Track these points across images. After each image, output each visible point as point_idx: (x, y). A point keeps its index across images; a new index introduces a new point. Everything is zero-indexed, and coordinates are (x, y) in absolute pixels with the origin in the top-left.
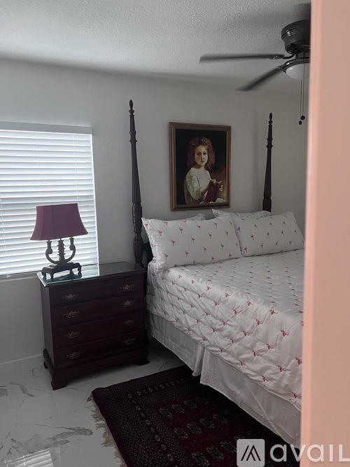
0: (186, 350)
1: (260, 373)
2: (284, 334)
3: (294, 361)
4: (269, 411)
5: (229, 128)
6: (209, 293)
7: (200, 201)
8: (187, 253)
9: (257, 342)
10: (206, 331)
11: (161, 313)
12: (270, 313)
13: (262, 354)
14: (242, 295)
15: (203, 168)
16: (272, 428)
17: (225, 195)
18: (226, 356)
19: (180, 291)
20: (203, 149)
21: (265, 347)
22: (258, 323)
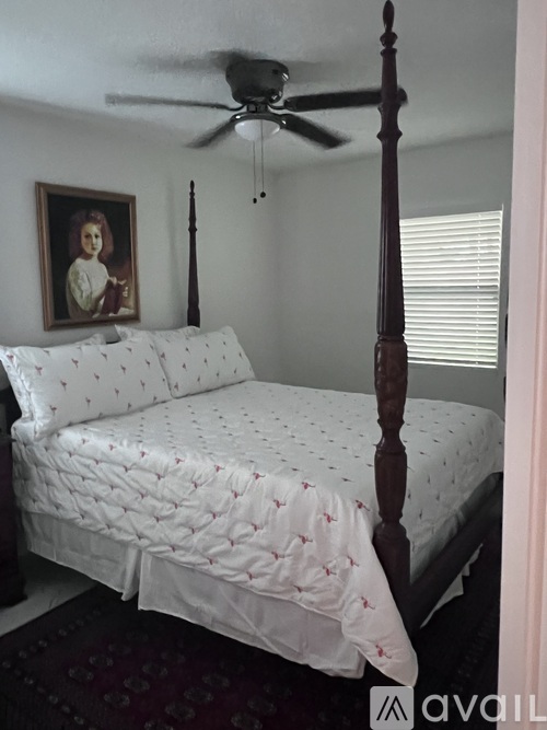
0: (104, 562)
1: (244, 569)
2: (278, 505)
3: (297, 541)
4: (259, 621)
5: (133, 199)
6: (146, 460)
7: (93, 312)
8: (89, 401)
9: (234, 524)
10: (143, 523)
11: (47, 508)
12: (254, 477)
13: (243, 540)
14: (203, 458)
15: (95, 260)
16: (266, 646)
17: (131, 302)
18: (183, 556)
19: (88, 466)
20: (94, 229)
21: (251, 528)
22: (236, 496)
